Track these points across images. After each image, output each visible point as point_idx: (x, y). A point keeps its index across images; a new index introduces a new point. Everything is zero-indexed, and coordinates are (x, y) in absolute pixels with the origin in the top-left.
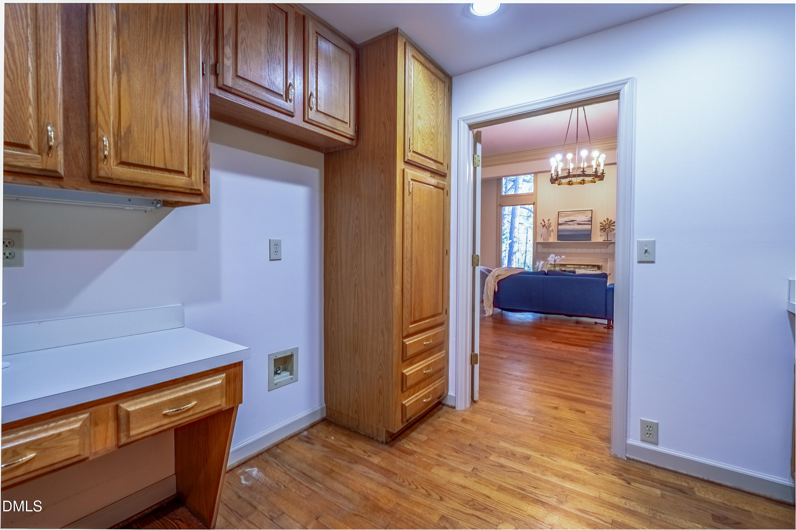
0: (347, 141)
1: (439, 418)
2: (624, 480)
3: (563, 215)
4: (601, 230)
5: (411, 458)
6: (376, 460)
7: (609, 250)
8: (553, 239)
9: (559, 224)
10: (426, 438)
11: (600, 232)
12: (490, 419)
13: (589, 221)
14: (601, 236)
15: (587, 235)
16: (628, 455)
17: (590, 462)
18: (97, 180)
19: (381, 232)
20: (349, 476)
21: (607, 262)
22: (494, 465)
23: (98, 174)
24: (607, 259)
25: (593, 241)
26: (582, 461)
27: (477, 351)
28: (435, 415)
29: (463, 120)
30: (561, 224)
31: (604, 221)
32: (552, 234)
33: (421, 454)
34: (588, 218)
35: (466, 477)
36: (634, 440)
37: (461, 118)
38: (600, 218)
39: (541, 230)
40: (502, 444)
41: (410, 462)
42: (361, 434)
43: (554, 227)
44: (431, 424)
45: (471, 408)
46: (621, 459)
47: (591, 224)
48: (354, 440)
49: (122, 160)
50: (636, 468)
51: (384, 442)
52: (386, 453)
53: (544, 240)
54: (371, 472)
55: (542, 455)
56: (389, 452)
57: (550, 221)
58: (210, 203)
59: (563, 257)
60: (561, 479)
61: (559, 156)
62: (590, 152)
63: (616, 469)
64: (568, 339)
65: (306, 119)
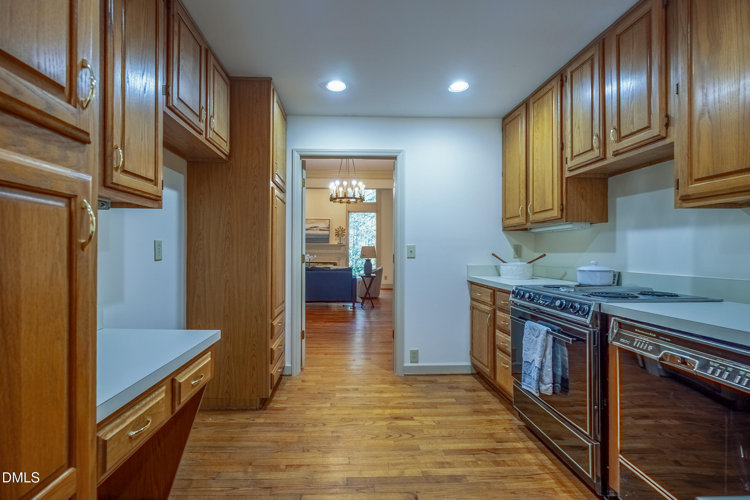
0: (224, 157)
1: (285, 384)
2: (408, 385)
3: (309, 222)
4: (336, 235)
5: (286, 412)
6: (261, 421)
7: (342, 250)
10: (286, 398)
11: (335, 237)
12: (320, 376)
13: (327, 228)
14: (336, 240)
15: (326, 239)
16: (404, 373)
17: (389, 382)
18: (111, 185)
19: (254, 236)
20: (249, 435)
21: (340, 260)
22: (341, 399)
23: (112, 181)
24: (340, 258)
25: (330, 243)
26: (385, 383)
27: (304, 329)
28: (280, 383)
29: (296, 151)
30: (309, 230)
31: (338, 228)
33: (291, 407)
34: (327, 226)
35: (330, 409)
36: (407, 364)
37: (295, 149)
38: (335, 226)
40: (338, 387)
41: (287, 414)
42: (233, 410)
44: (282, 389)
45: (302, 373)
46: (402, 376)
47: (329, 231)
48: (230, 415)
49: (125, 169)
50: (410, 378)
51: (258, 409)
52: (265, 415)
54: (265, 428)
55: (363, 386)
56: (266, 413)
58: (162, 208)
59: (315, 256)
60: (380, 394)
61: (338, 182)
62: (358, 182)
63: (402, 382)
64: (333, 318)
65: (208, 137)
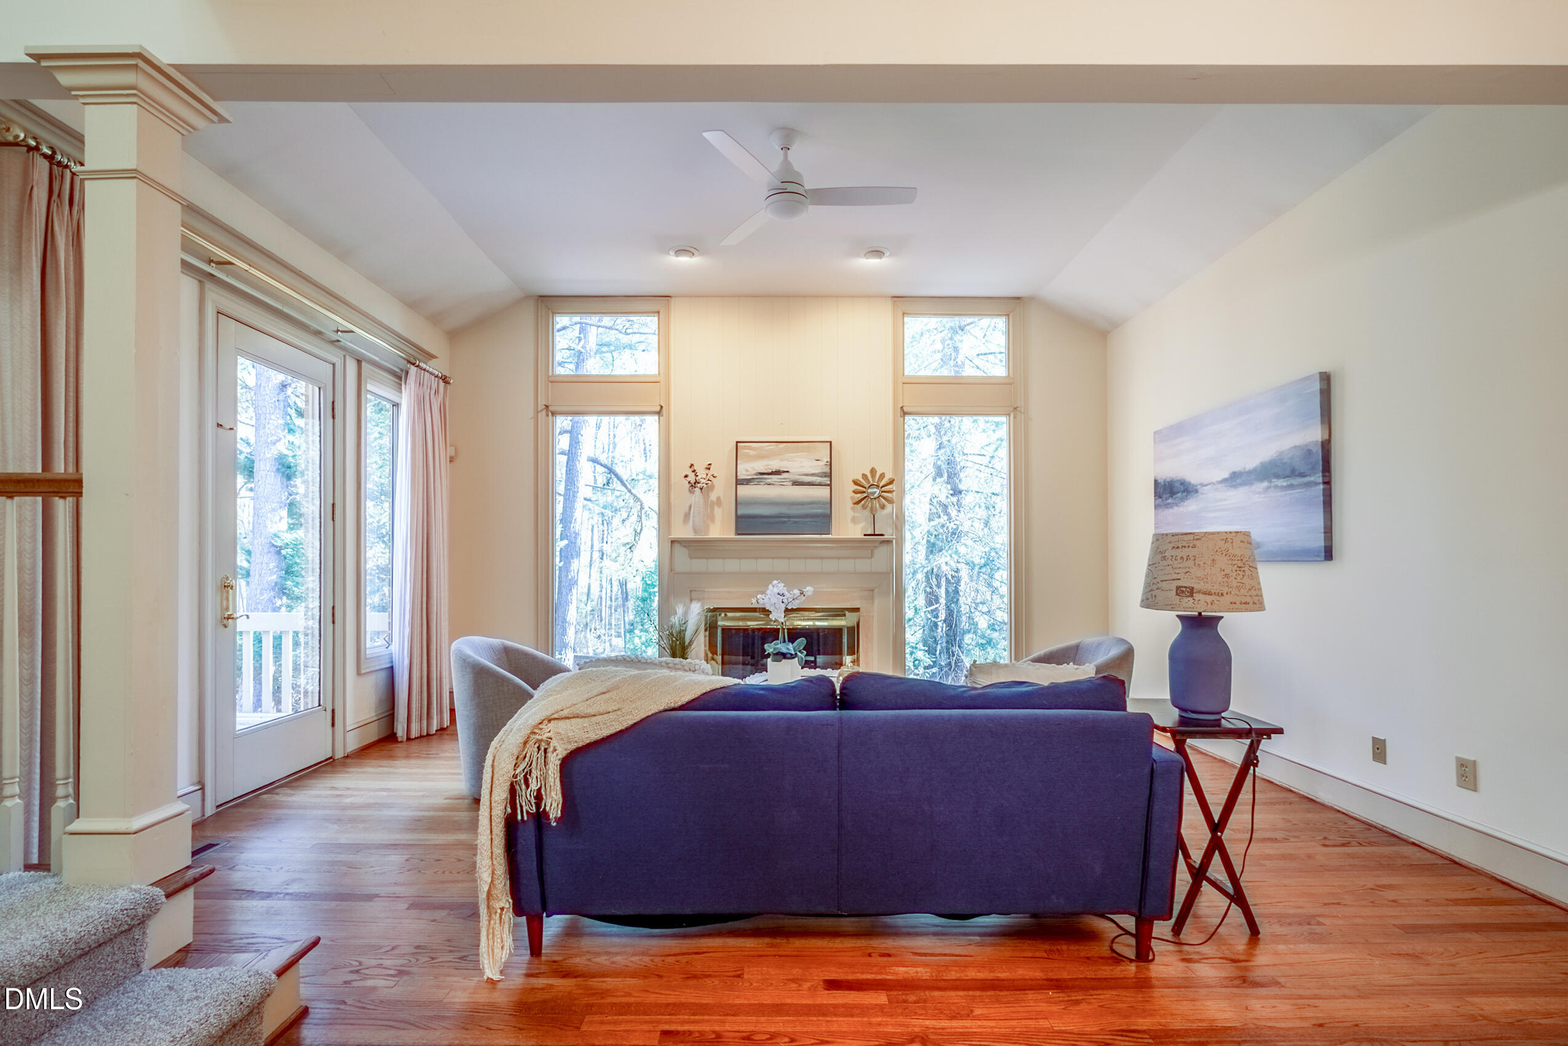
3: (751, 453)
4: (857, 502)
8: (721, 528)
9: (739, 482)
11: (852, 509)
13: (823, 475)
14: (855, 520)
21: (872, 598)
24: (873, 590)
25: (835, 534)
30: (747, 482)
31: (864, 477)
32: (718, 512)
34: (820, 466)
38: (853, 468)
39: (682, 497)
43: (722, 488)
47: (830, 485)
53: (695, 531)
57: (711, 473)
